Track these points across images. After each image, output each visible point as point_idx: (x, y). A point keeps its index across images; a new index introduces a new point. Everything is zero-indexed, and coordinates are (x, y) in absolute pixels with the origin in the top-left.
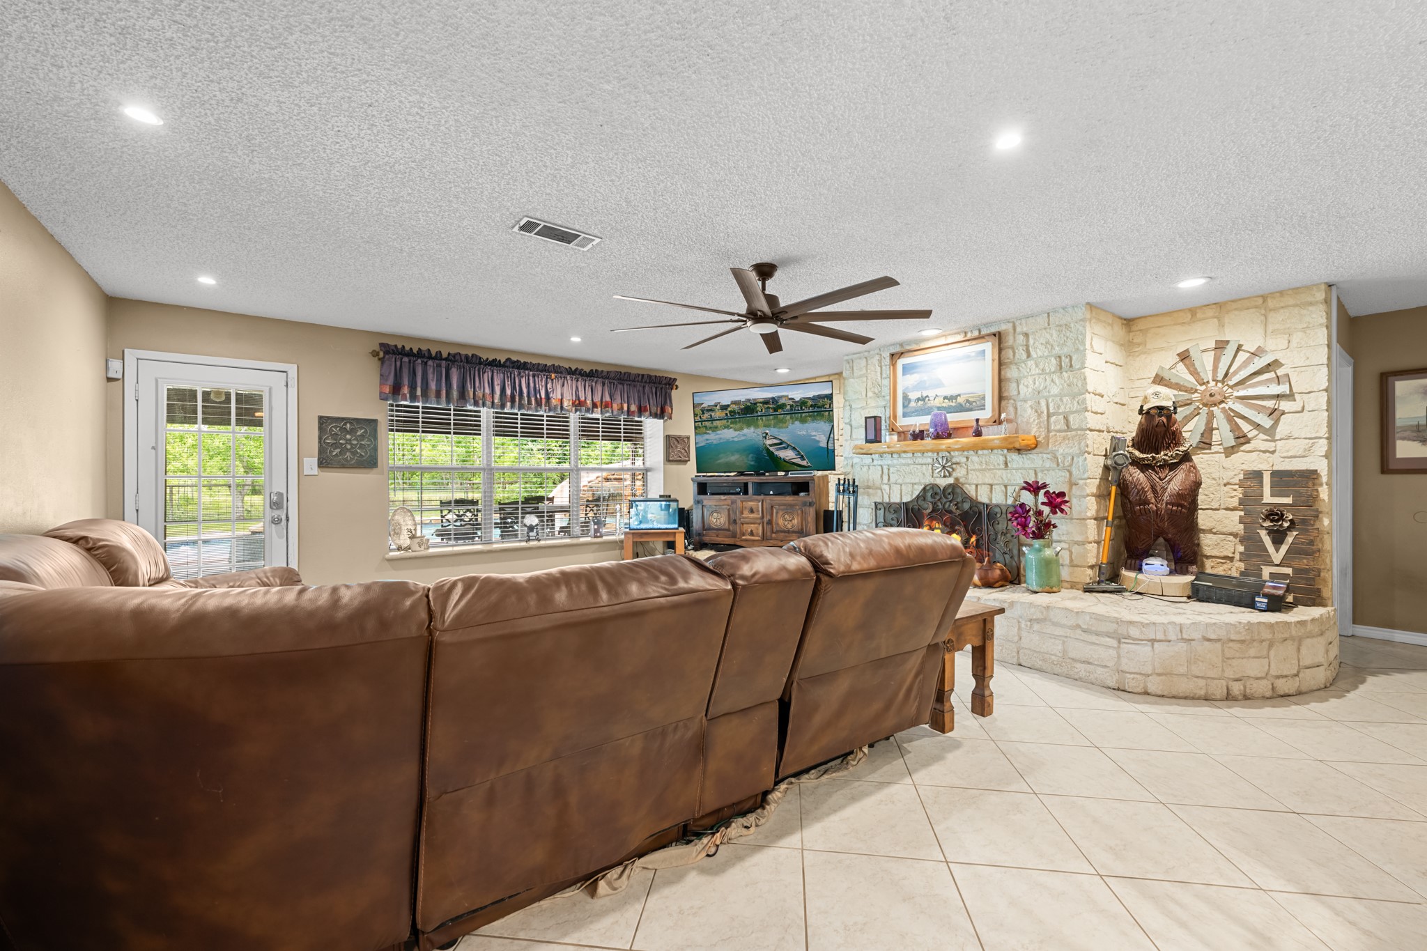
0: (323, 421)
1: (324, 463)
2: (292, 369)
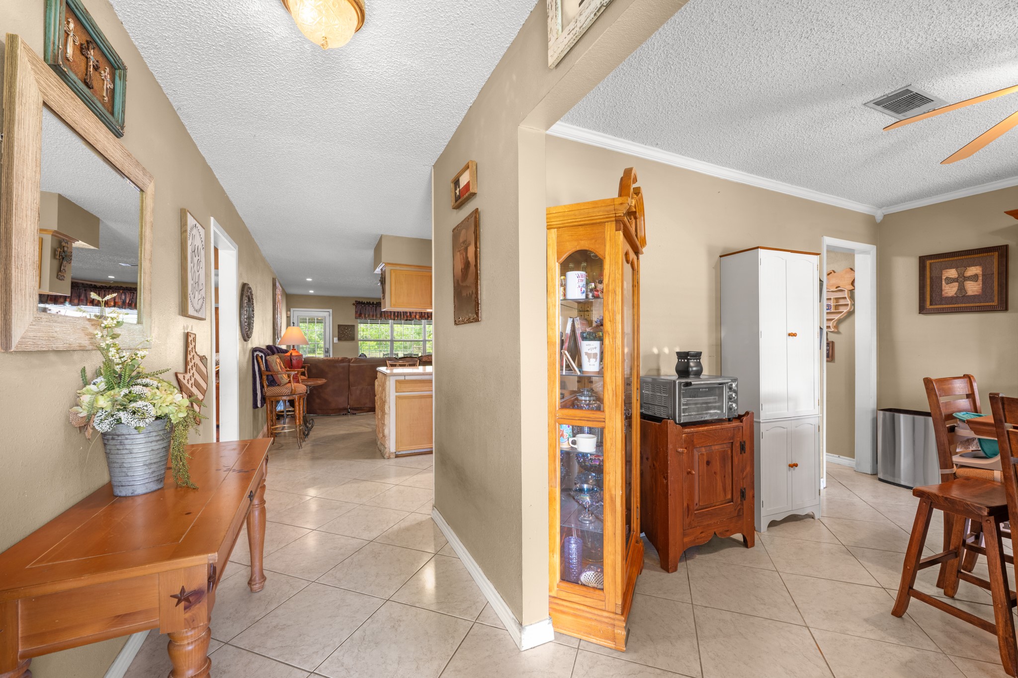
0: (339, 326)
1: (339, 339)
2: (331, 310)
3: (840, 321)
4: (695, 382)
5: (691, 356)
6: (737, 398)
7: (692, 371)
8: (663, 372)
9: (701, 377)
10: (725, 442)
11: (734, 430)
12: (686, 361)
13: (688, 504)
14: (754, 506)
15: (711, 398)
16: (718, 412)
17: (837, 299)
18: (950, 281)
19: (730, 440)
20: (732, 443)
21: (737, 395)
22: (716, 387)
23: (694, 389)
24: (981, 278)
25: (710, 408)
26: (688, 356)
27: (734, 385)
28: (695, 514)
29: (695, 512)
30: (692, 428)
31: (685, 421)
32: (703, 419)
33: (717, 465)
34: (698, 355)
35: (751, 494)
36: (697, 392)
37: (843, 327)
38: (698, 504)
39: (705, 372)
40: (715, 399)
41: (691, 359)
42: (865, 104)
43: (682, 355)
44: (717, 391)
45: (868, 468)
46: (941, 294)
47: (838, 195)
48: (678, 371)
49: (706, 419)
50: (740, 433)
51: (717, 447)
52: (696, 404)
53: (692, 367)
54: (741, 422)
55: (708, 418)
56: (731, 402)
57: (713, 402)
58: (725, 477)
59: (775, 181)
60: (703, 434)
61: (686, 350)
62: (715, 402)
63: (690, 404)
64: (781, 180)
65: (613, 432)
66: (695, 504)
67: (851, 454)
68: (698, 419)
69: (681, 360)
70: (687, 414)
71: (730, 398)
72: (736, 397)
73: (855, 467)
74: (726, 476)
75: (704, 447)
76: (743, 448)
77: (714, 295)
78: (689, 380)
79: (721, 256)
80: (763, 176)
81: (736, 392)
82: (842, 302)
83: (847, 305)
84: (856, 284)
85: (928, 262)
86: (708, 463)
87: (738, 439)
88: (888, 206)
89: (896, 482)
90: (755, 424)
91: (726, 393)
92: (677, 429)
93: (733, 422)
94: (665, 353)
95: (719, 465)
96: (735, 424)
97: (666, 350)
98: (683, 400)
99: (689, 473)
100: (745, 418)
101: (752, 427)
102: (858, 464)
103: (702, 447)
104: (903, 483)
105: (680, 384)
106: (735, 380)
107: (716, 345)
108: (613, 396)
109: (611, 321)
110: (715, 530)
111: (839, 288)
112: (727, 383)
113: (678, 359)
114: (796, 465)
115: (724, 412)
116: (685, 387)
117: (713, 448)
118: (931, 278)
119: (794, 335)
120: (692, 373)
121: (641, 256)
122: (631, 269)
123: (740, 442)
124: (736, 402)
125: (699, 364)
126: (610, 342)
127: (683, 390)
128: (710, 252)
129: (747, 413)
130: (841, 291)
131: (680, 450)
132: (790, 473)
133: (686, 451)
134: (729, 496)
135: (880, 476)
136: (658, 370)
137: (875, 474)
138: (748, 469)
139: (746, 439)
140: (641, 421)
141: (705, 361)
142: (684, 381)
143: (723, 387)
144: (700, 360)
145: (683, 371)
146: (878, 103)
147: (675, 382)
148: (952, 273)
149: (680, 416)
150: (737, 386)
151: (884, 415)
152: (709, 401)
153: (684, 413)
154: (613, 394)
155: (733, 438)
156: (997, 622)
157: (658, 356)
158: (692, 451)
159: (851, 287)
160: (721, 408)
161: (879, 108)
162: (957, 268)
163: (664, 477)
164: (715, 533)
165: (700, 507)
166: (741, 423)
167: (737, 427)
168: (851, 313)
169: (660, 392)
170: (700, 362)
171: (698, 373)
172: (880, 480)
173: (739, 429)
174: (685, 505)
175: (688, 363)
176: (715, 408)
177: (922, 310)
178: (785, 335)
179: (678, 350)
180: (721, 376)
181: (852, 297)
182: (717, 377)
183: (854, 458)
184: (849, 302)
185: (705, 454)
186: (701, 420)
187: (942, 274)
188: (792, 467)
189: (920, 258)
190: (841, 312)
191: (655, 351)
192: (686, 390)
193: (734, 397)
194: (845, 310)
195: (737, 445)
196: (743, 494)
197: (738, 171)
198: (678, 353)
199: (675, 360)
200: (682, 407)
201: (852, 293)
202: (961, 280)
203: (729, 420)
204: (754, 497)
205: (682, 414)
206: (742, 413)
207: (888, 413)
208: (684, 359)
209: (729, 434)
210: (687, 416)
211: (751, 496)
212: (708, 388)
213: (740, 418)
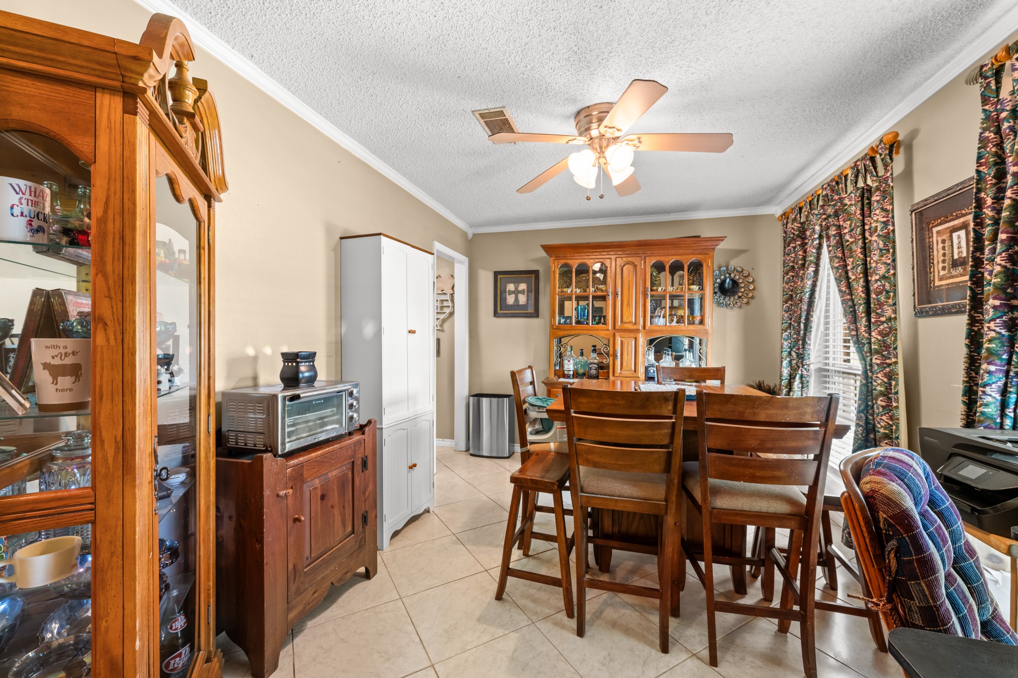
3: (444, 321)
4: (305, 393)
5: (302, 359)
6: (359, 406)
7: (303, 377)
8: (262, 380)
9: (316, 384)
10: (344, 463)
11: (355, 445)
12: (294, 364)
13: (294, 565)
14: (376, 527)
15: (327, 412)
16: (337, 426)
17: (442, 301)
18: (510, 293)
19: (350, 459)
20: (353, 462)
21: (358, 403)
22: (333, 397)
23: (305, 402)
24: (526, 292)
25: (325, 424)
26: (298, 358)
27: (355, 392)
28: (305, 572)
29: (305, 570)
30: (301, 456)
31: (291, 449)
32: (316, 440)
33: (334, 497)
34: (311, 356)
35: (374, 514)
36: (310, 406)
37: (446, 326)
38: (309, 558)
39: (322, 376)
40: (333, 411)
41: (302, 362)
42: (473, 111)
43: (291, 358)
44: (335, 401)
45: (463, 447)
46: (506, 303)
47: (444, 206)
48: (283, 379)
49: (321, 439)
50: (362, 448)
51: (334, 473)
52: (307, 422)
53: (303, 373)
54: (363, 433)
55: (323, 437)
56: (351, 412)
57: (330, 416)
58: (344, 507)
59: (395, 172)
60: (315, 461)
61: (295, 350)
62: (333, 415)
63: (298, 424)
64: (401, 174)
65: (117, 526)
66: (305, 559)
67: (452, 436)
68: (311, 441)
69: (288, 364)
70: (294, 438)
71: (351, 406)
72: (357, 406)
73: (454, 447)
74: (346, 505)
75: (318, 477)
76: (364, 464)
77: (333, 283)
78: (297, 392)
79: (341, 238)
80: (385, 162)
81: (357, 399)
82: (445, 304)
83: (449, 307)
84: (455, 289)
85: (499, 276)
86: (323, 497)
87: (360, 455)
88: (476, 227)
89: (481, 454)
90: (378, 432)
91: (346, 401)
92: (277, 464)
93: (354, 436)
94: (265, 354)
95: (336, 496)
96: (356, 437)
97: (268, 351)
98: (288, 421)
99: (297, 520)
100: (367, 429)
101: (374, 436)
102: (456, 445)
103: (315, 478)
104: (485, 454)
105: (284, 398)
106: (356, 386)
107: (336, 343)
108: (116, 453)
109: (110, 297)
110: (332, 580)
111: (443, 292)
112: (347, 390)
113: (284, 362)
114: (415, 465)
115: (344, 425)
116: (291, 401)
117: (330, 475)
118: (501, 290)
119: (414, 332)
120: (303, 381)
121: (217, 205)
122: (195, 221)
123: (362, 458)
124: (357, 411)
125: (313, 368)
126: (108, 340)
127: (289, 406)
128: (329, 229)
129: (369, 422)
130: (445, 294)
131: (282, 493)
132: (410, 475)
133: (291, 491)
134: (349, 529)
135: (471, 452)
136: (255, 378)
137: (468, 450)
138: (371, 487)
139: (369, 452)
140: (217, 461)
141: (320, 363)
142: (290, 393)
143: (342, 395)
144: (313, 362)
145: (291, 379)
146: (482, 116)
147: (275, 397)
148: (511, 287)
149: (283, 444)
150: (358, 392)
151: (473, 399)
152: (324, 415)
153: (289, 437)
154: (117, 448)
155: (353, 456)
156: (562, 577)
157: (255, 359)
158: (301, 488)
159: (452, 292)
160: (339, 422)
161: (482, 121)
162: (514, 283)
163: (257, 540)
164: (332, 583)
165: (312, 560)
166: (363, 436)
167: (359, 442)
168: (452, 314)
169: (255, 413)
170: (313, 366)
171: (311, 380)
172: (472, 455)
173: (361, 443)
174: (291, 567)
175: (298, 366)
176: (332, 423)
177: (496, 314)
178: (406, 332)
179: (285, 350)
180: (341, 381)
181: (452, 301)
182: (336, 383)
183: (453, 439)
184: (450, 304)
185: (319, 488)
186: (313, 442)
187: (506, 287)
188: (412, 468)
189: (495, 272)
190: (445, 313)
191: (251, 352)
192: (291, 406)
193: (355, 406)
194: (447, 311)
195: (359, 462)
196: (365, 519)
197: (360, 146)
198: (284, 355)
199: (280, 364)
200: (287, 430)
201: (452, 295)
202: (516, 292)
203: (350, 434)
204: (376, 517)
205: (287, 440)
206: (364, 422)
207: (475, 398)
208: (292, 362)
209: (350, 453)
210: (294, 440)
211: (374, 517)
212: (323, 399)
213: (362, 428)
